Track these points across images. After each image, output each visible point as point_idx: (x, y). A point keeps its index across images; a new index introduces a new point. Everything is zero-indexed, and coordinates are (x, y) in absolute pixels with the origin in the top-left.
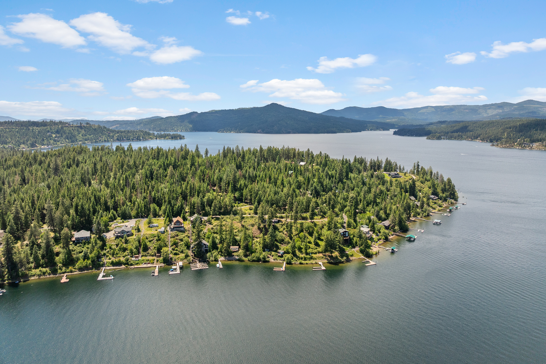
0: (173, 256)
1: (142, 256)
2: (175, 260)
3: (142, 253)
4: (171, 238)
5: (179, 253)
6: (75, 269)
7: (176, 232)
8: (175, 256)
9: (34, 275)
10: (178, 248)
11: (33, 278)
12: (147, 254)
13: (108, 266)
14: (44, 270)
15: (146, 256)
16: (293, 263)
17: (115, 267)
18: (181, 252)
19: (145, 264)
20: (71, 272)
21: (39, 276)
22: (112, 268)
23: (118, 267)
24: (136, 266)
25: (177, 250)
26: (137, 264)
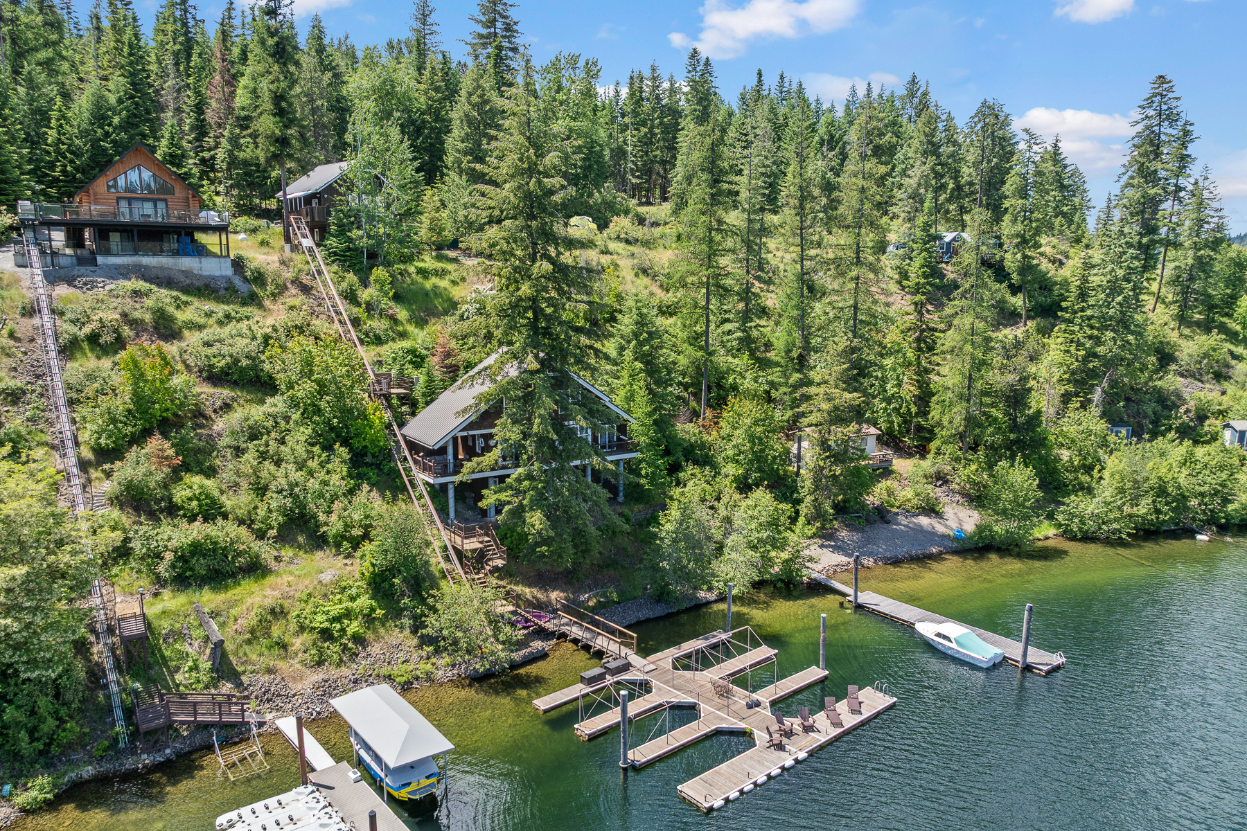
0: (171, 600)
2: (223, 668)
4: (69, 349)
5: (266, 551)
7: (141, 285)
8: (208, 598)
10: (211, 472)
18: (284, 537)
25: (211, 511)
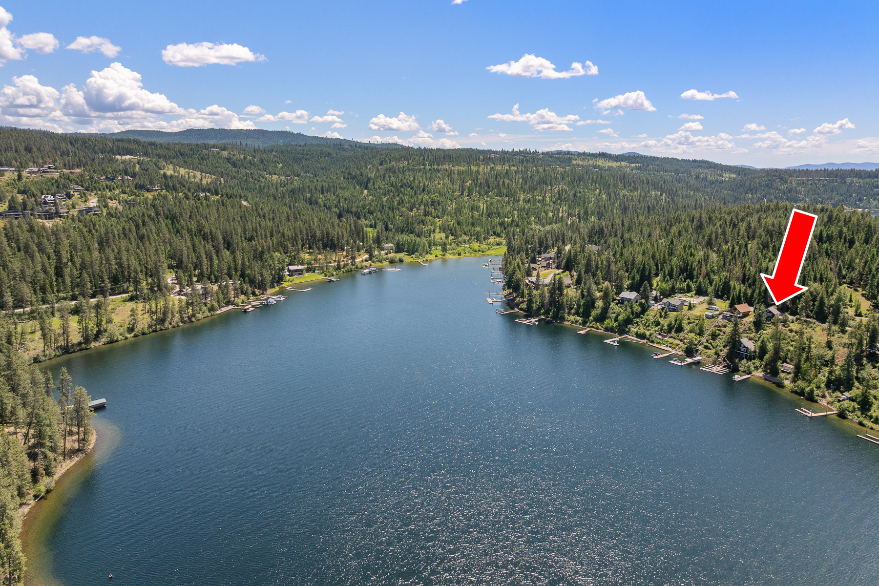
0: (702, 348)
1: (671, 337)
3: (673, 334)
4: (714, 326)
5: (711, 348)
6: (602, 327)
7: (727, 321)
8: (704, 349)
9: (569, 321)
10: (714, 340)
11: (567, 323)
12: (676, 337)
13: (632, 336)
14: (578, 318)
15: (675, 338)
16: (849, 417)
17: (637, 339)
18: (714, 348)
19: (667, 346)
20: (597, 328)
21: (572, 322)
22: (635, 338)
23: (640, 340)
24: (655, 345)
26: (659, 343)
